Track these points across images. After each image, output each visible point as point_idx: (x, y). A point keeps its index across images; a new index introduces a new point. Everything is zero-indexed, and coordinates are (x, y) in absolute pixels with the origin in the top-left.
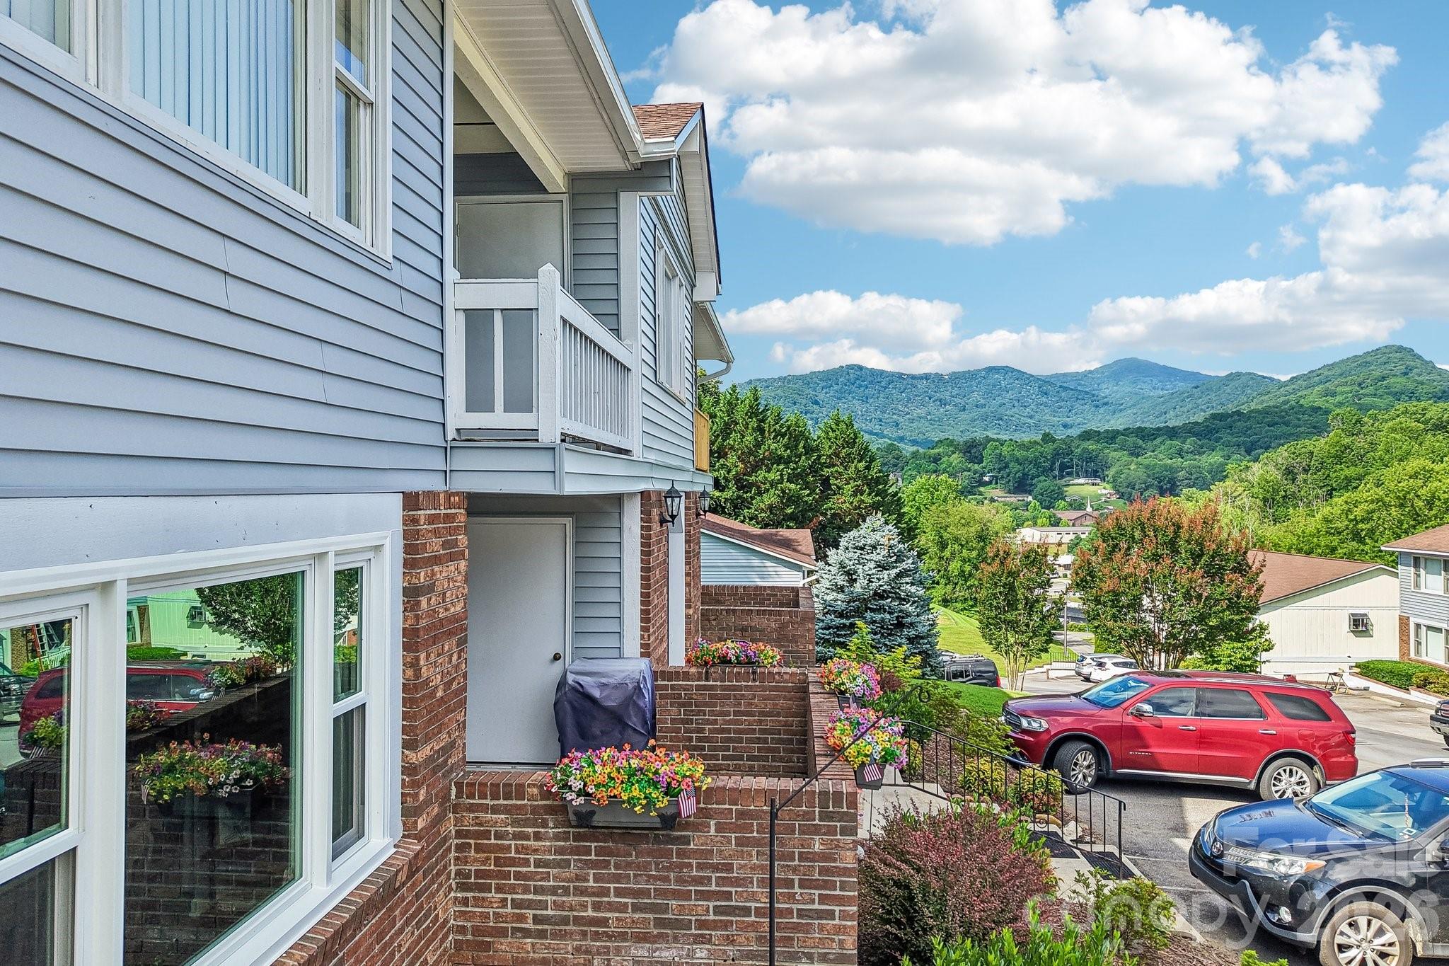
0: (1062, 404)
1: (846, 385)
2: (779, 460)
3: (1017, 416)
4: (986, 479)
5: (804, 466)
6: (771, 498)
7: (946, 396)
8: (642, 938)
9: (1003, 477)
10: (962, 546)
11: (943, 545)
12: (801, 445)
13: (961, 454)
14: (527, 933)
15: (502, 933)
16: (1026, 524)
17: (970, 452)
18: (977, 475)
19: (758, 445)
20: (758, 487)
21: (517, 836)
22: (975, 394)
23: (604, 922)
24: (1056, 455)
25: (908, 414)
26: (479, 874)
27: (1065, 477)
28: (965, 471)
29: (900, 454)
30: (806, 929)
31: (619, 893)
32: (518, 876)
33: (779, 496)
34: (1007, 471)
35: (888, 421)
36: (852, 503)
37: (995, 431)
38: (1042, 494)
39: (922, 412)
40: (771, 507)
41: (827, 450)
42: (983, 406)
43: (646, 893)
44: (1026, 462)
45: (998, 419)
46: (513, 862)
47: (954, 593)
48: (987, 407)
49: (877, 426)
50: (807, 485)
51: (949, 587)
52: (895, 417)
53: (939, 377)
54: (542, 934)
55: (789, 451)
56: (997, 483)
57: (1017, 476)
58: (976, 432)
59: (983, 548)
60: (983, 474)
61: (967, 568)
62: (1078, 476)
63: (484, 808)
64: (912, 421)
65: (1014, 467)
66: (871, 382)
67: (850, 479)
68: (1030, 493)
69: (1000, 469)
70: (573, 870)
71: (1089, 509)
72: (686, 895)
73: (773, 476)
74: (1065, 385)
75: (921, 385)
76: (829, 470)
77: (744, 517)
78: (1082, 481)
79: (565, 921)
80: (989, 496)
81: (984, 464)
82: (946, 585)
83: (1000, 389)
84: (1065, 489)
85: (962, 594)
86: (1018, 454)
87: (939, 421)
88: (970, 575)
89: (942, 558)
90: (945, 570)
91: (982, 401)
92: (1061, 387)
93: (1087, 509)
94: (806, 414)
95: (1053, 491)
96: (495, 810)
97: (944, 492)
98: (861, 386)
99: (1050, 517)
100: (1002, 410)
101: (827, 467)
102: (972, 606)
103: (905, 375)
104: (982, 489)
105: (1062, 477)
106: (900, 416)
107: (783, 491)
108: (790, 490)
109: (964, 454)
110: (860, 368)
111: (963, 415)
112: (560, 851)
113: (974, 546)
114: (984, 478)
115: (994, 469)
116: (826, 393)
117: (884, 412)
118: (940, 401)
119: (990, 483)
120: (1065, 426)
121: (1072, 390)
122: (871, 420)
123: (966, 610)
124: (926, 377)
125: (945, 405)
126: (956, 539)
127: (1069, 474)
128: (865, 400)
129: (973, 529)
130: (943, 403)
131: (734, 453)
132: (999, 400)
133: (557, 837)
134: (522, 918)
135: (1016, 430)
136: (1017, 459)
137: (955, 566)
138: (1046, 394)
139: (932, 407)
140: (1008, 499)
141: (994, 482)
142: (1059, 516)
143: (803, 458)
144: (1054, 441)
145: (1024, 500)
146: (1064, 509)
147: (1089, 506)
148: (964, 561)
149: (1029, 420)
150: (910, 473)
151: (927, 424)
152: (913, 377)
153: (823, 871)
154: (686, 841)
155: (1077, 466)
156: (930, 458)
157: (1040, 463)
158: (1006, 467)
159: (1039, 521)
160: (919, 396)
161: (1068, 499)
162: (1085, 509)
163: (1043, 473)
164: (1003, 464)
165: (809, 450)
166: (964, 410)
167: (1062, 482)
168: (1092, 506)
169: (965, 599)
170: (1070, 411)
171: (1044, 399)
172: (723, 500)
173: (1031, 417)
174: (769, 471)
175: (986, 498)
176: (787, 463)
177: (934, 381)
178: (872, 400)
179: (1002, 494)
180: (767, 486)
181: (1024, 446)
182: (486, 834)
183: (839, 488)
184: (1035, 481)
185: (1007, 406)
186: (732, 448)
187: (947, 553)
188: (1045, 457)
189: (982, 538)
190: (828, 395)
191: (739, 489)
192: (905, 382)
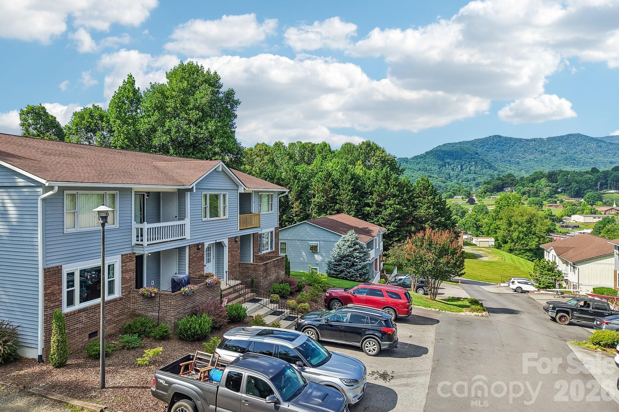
0: (610, 151)
1: (492, 145)
2: (395, 196)
3: (584, 158)
4: (560, 190)
5: (406, 198)
6: (389, 211)
7: (545, 149)
8: (151, 312)
9: (568, 190)
10: (519, 225)
11: (510, 224)
12: (405, 189)
13: (546, 179)
14: (139, 310)
15: (137, 310)
16: (578, 213)
17: (551, 177)
18: (554, 188)
19: (386, 190)
20: (385, 207)
21: (138, 297)
22: (561, 148)
23: (147, 309)
24: (598, 179)
25: (524, 158)
26: (134, 302)
27: (603, 189)
28: (547, 186)
29: (514, 178)
30: (168, 312)
31: (149, 306)
32: (138, 303)
33: (393, 210)
34: (571, 186)
35: (514, 161)
36: (425, 213)
37: (571, 166)
38: (589, 198)
39: (532, 157)
40: (390, 214)
41: (417, 190)
42: (565, 153)
43: (151, 306)
44: (581, 182)
45: (573, 160)
46: (138, 301)
47: (515, 246)
48: (567, 154)
49: (508, 164)
50: (406, 206)
51: (513, 244)
52: (518, 159)
53: (541, 140)
54: (141, 310)
55: (398, 192)
56: (565, 192)
57: (576, 189)
58: (561, 166)
59: (530, 227)
60: (557, 188)
61: (521, 235)
62: (611, 189)
63: (134, 294)
64: (526, 161)
65: (574, 185)
66: (505, 144)
67: (426, 203)
68: (582, 197)
69: (567, 186)
70: (144, 303)
71: (615, 206)
72: (156, 307)
73: (391, 202)
74: (612, 142)
75: (532, 144)
76: (417, 199)
77: (379, 218)
78: (613, 191)
79: (143, 309)
80: (560, 199)
81: (558, 183)
82: (511, 242)
83: (575, 145)
84: (603, 195)
85: (519, 247)
86: (576, 178)
87: (541, 161)
88: (523, 238)
89: (509, 231)
90: (511, 236)
91: (565, 151)
92: (609, 143)
93: (614, 206)
94: (471, 159)
95: (595, 196)
96: (136, 294)
97: (513, 201)
98: (500, 145)
99: (592, 209)
100: (575, 155)
101: (416, 198)
102: (524, 253)
103: (523, 139)
104: (557, 195)
105: (601, 189)
106: (520, 159)
107: (394, 208)
108: (397, 208)
109: (548, 179)
110: (500, 137)
111: (554, 158)
112: (143, 300)
113: (525, 225)
114: (558, 190)
115: (563, 186)
116: (482, 149)
117: (511, 157)
118: (542, 151)
119: (561, 192)
120: (611, 163)
121: (616, 144)
122: (505, 161)
123: (521, 254)
124: (534, 140)
125: (544, 153)
126: (517, 223)
127: (605, 188)
128: (502, 152)
129: (525, 218)
130: (543, 152)
131: (376, 193)
132: (574, 150)
133: (142, 298)
134: (139, 308)
135: (583, 165)
136: (576, 181)
137: (515, 235)
138: (600, 147)
139: (537, 155)
140: (570, 200)
141: (563, 192)
142: (597, 209)
143: (405, 195)
144: (598, 171)
145: (579, 201)
146: (600, 206)
147: (615, 204)
148: (520, 232)
149: (590, 160)
150: (519, 187)
151: (534, 163)
152: (527, 140)
153: (170, 305)
154: (156, 300)
155: (611, 184)
156: (529, 180)
157: (588, 183)
158: (570, 185)
159: (585, 211)
160: (531, 149)
161: (604, 201)
162: (612, 206)
163: (590, 188)
164: (568, 183)
165: (408, 192)
166: (555, 156)
167: (602, 192)
168: (616, 204)
169: (520, 249)
170: (615, 155)
171: (599, 150)
172: (370, 211)
173: (591, 158)
174: (389, 200)
175: (558, 200)
176: (398, 196)
177: (539, 142)
178: (505, 152)
179: (567, 198)
180: (388, 206)
181: (580, 174)
182: (135, 297)
183: (421, 207)
184: (585, 192)
185: (578, 153)
186: (375, 191)
187: (512, 229)
188: (591, 180)
189: (529, 222)
190: (483, 150)
191: (377, 207)
192: (523, 143)
